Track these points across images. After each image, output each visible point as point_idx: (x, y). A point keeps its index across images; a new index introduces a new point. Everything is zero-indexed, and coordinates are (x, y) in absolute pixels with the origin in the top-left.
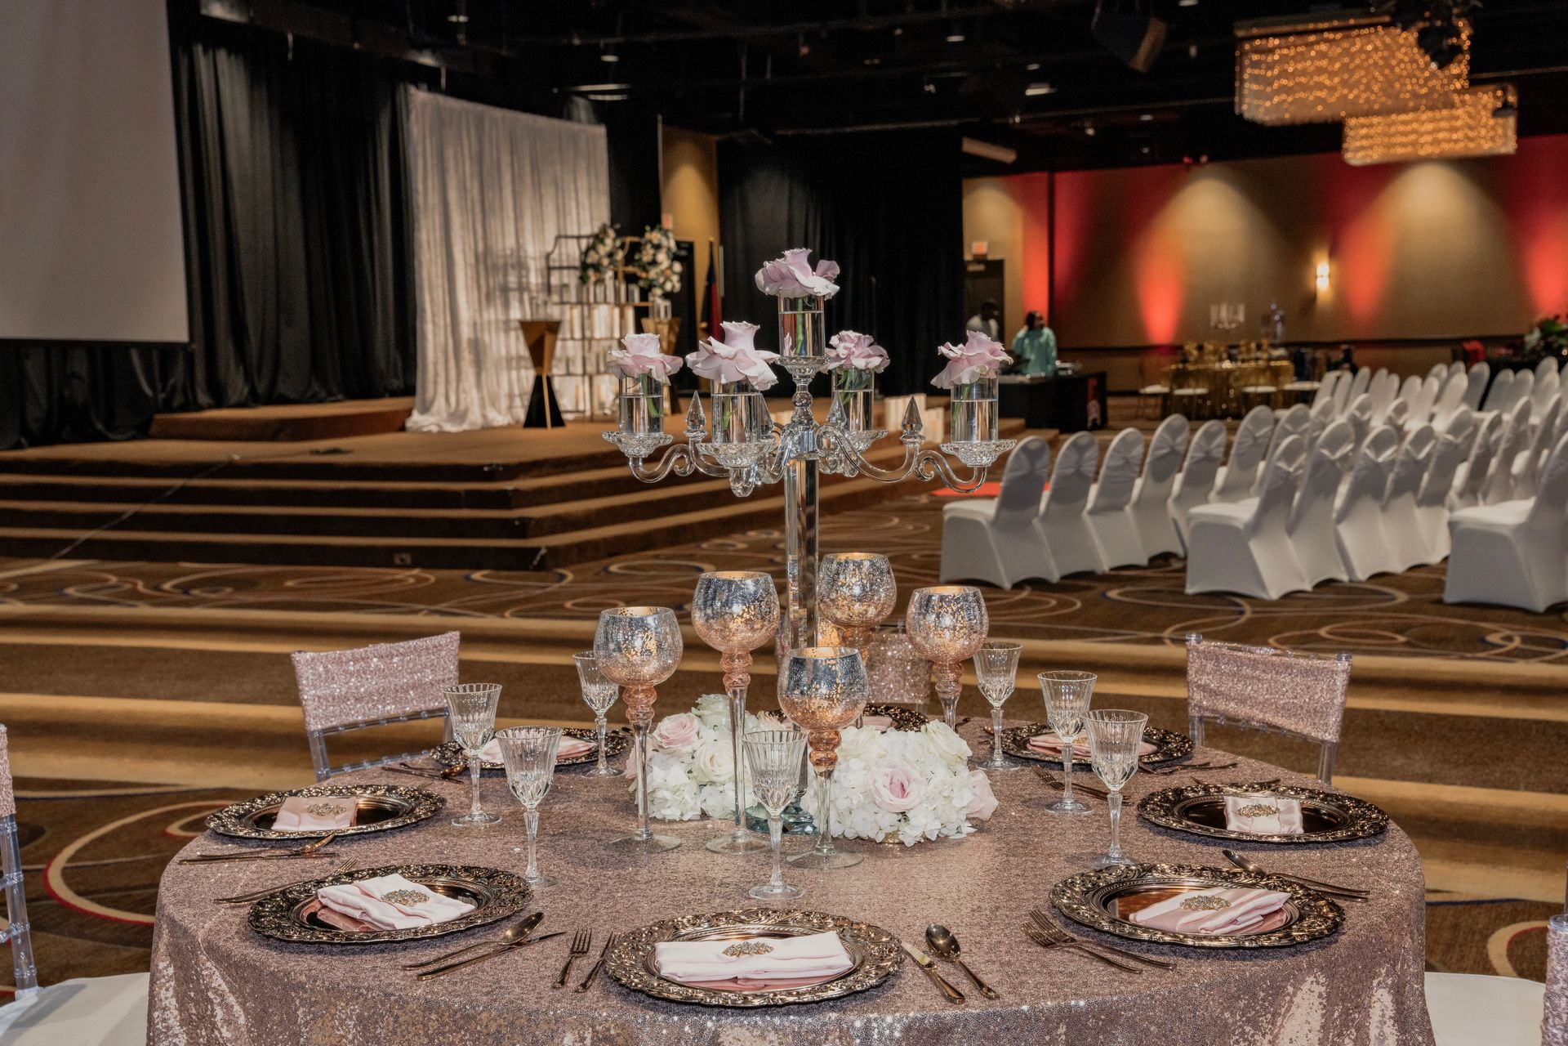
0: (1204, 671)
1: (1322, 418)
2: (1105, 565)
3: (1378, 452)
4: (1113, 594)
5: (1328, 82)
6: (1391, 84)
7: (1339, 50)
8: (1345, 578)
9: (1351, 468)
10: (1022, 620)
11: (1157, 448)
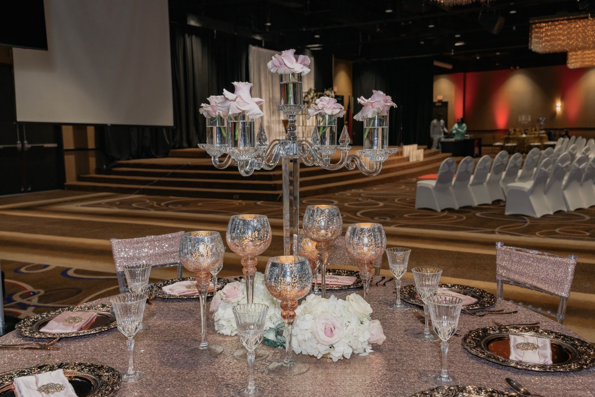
0: (504, 259)
1: (558, 153)
2: (476, 204)
3: (580, 164)
4: (478, 214)
5: (562, 38)
6: (585, 39)
7: (566, 27)
8: (565, 210)
9: (569, 170)
10: (443, 224)
11: (496, 163)
